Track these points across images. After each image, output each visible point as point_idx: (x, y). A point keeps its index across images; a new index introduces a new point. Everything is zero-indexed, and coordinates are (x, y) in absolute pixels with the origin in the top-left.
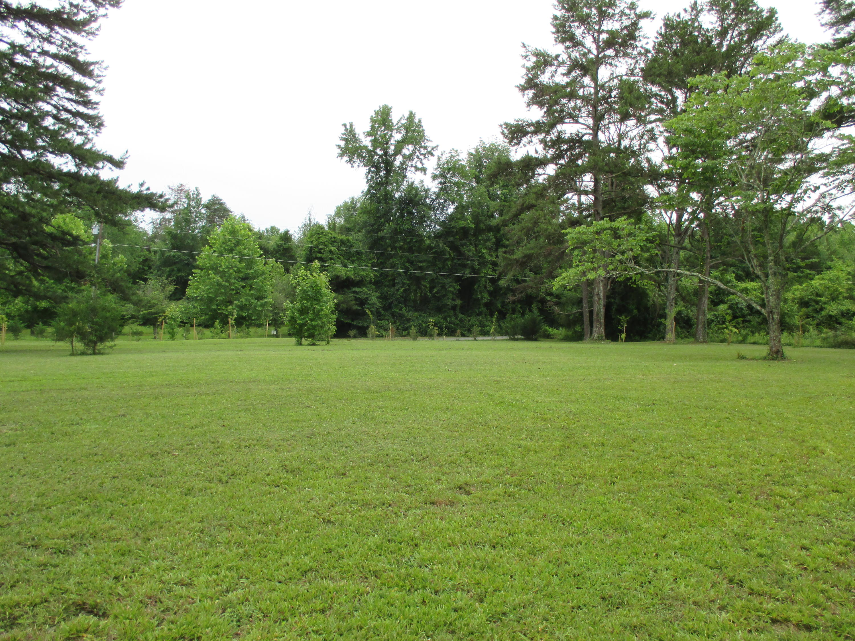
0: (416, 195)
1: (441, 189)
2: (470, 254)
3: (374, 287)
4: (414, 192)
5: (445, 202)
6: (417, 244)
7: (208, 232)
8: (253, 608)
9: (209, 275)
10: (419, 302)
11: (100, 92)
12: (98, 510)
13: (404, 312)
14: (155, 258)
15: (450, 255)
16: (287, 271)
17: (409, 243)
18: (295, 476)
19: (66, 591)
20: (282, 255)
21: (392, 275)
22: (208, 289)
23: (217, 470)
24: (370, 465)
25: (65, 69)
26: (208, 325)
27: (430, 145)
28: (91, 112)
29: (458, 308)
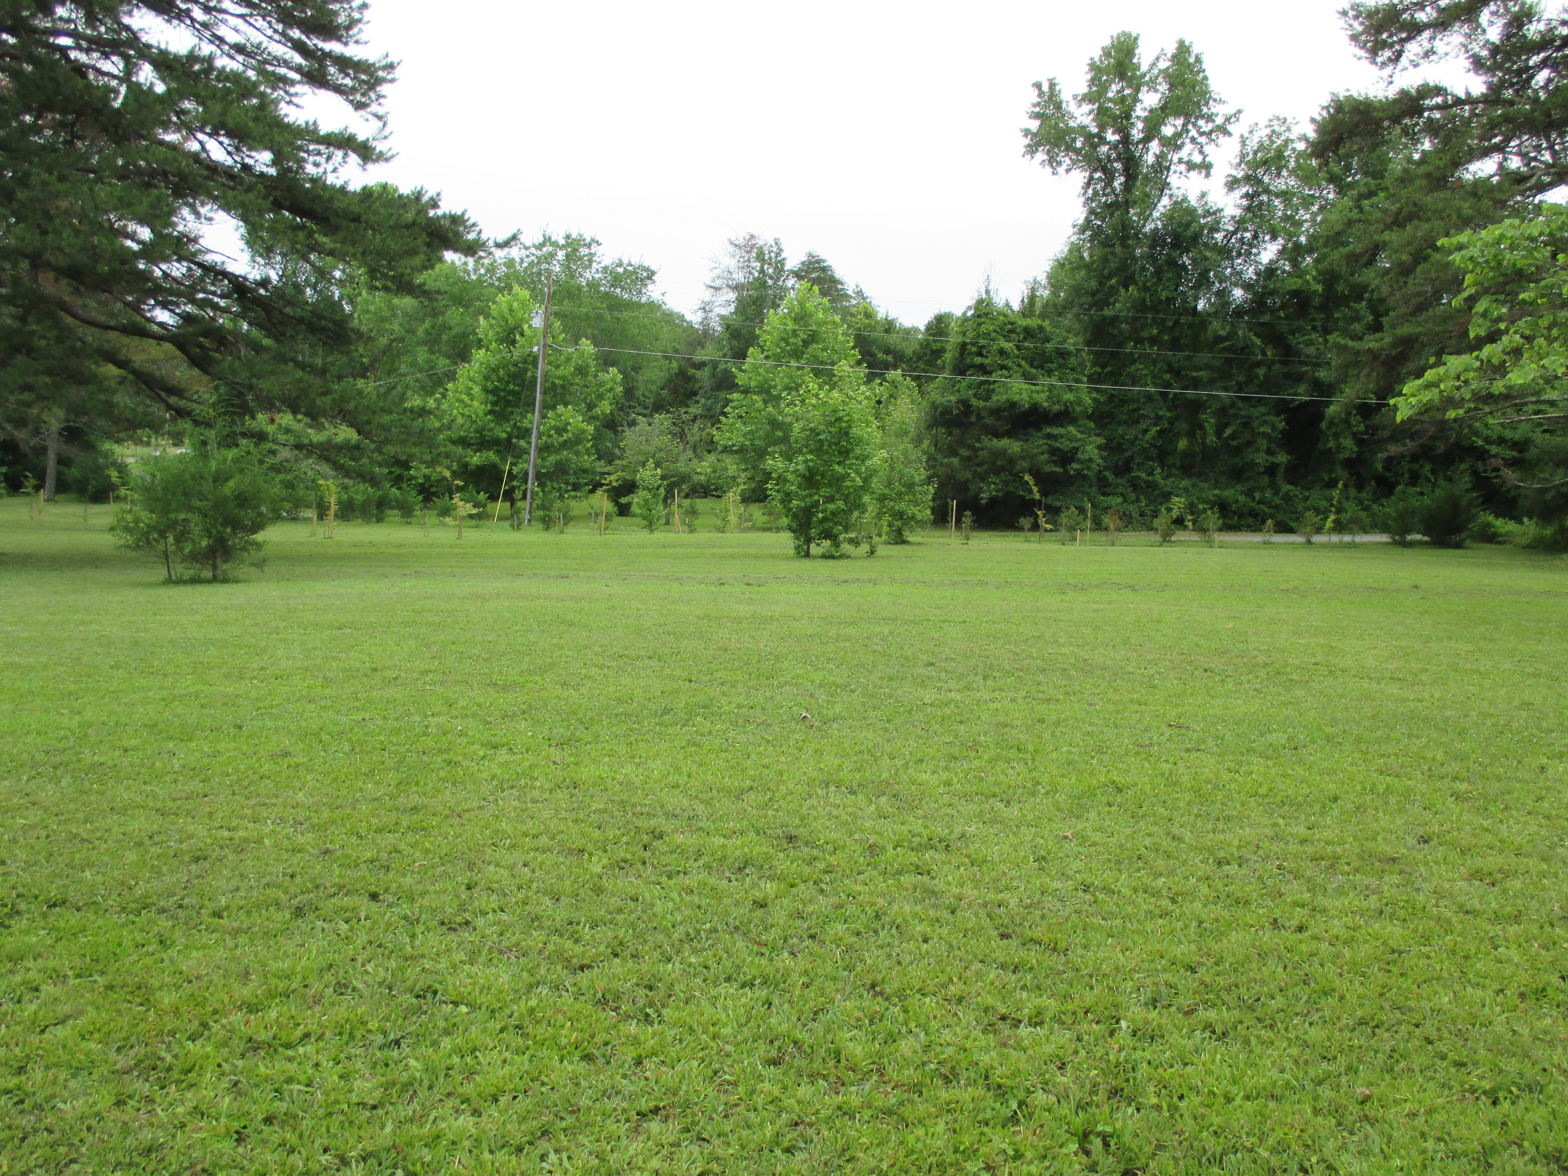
0: (1191, 225)
1: (1248, 209)
2: (1312, 350)
3: (1092, 424)
4: (1185, 219)
5: (1255, 237)
6: (1190, 332)
13: (1158, 478)
15: (1263, 354)
17: (1171, 330)
21: (1134, 399)
22: (751, 432)
27: (1221, 111)
29: (1282, 470)
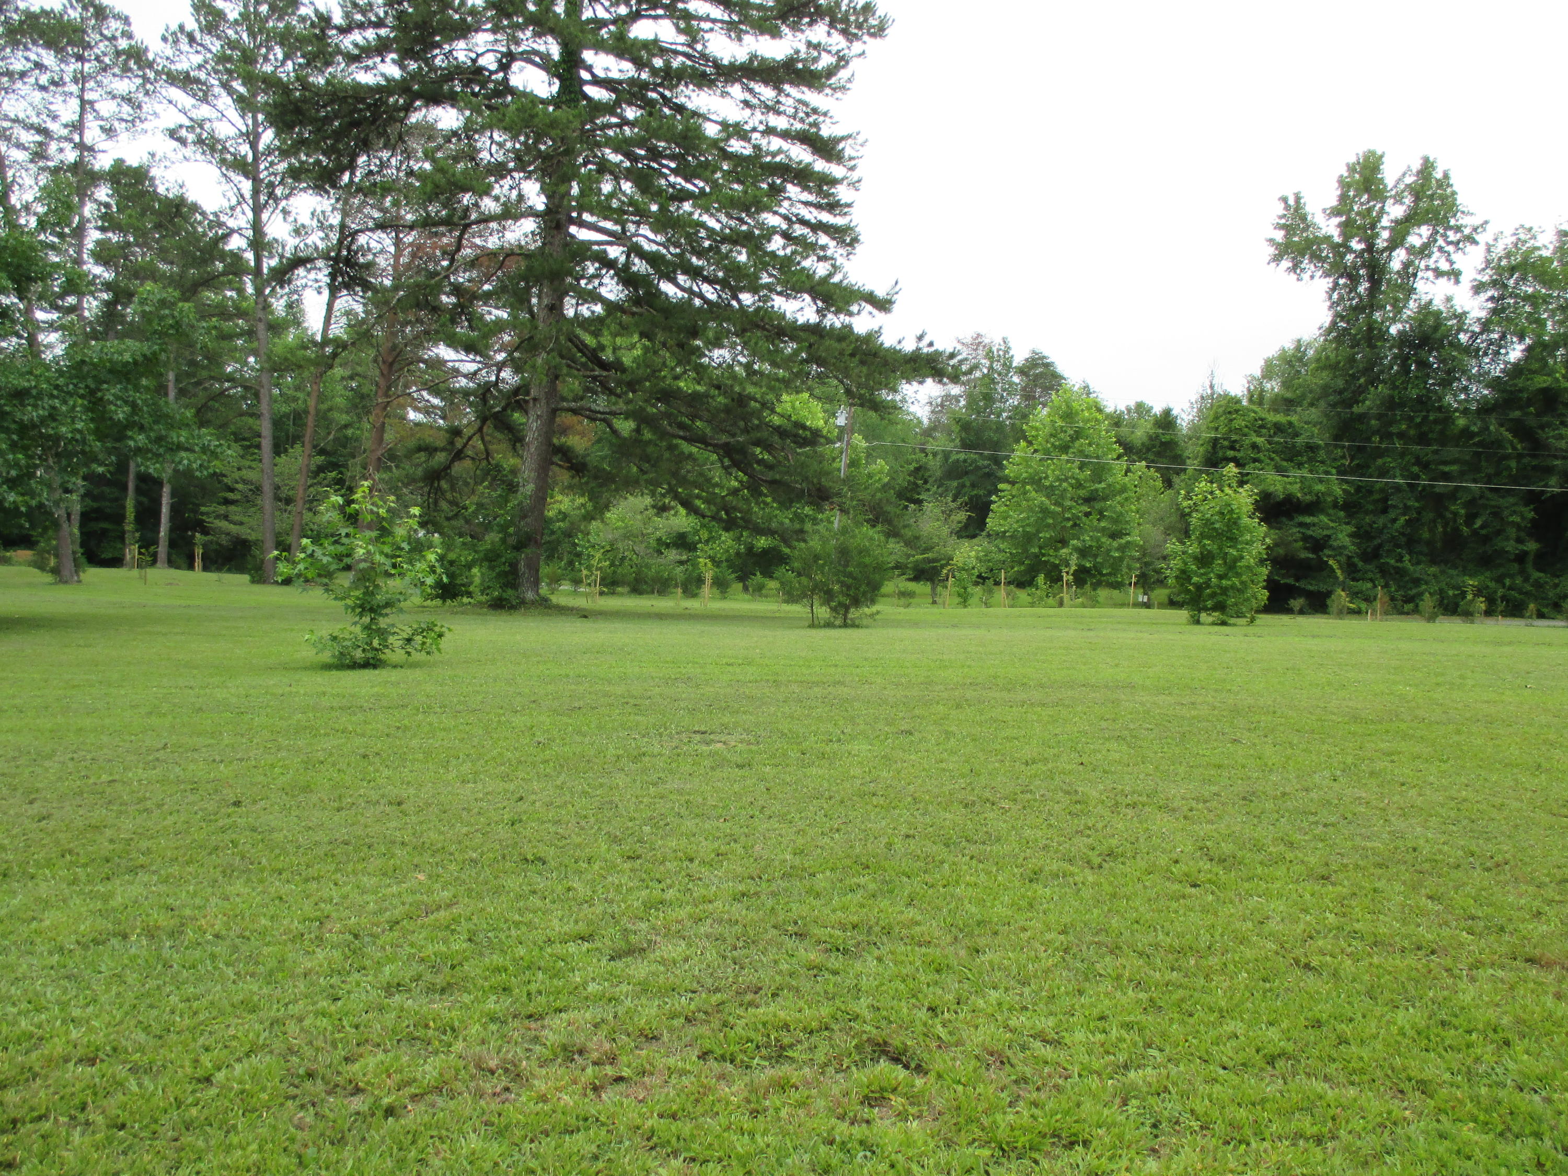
0: (1436, 327)
1: (1494, 311)
2: (1562, 444)
3: (1342, 514)
4: (1431, 322)
5: (1503, 337)
6: (1438, 428)
7: (1025, 416)
8: (1179, 1107)
9: (1025, 493)
10: (1439, 545)
11: (855, 185)
12: (888, 889)
13: (1407, 564)
14: (935, 465)
15: (1514, 448)
16: (1168, 484)
17: (1419, 425)
18: (1227, 870)
19: (856, 1018)
20: (1159, 454)
21: (1382, 490)
22: (1023, 520)
23: (1081, 843)
24: (1380, 866)
25: (800, 154)
26: (1023, 582)
27: (1467, 222)
28: (839, 221)
29: (1531, 558)
